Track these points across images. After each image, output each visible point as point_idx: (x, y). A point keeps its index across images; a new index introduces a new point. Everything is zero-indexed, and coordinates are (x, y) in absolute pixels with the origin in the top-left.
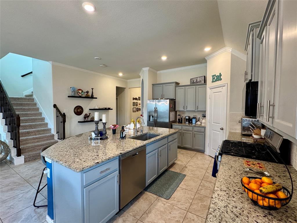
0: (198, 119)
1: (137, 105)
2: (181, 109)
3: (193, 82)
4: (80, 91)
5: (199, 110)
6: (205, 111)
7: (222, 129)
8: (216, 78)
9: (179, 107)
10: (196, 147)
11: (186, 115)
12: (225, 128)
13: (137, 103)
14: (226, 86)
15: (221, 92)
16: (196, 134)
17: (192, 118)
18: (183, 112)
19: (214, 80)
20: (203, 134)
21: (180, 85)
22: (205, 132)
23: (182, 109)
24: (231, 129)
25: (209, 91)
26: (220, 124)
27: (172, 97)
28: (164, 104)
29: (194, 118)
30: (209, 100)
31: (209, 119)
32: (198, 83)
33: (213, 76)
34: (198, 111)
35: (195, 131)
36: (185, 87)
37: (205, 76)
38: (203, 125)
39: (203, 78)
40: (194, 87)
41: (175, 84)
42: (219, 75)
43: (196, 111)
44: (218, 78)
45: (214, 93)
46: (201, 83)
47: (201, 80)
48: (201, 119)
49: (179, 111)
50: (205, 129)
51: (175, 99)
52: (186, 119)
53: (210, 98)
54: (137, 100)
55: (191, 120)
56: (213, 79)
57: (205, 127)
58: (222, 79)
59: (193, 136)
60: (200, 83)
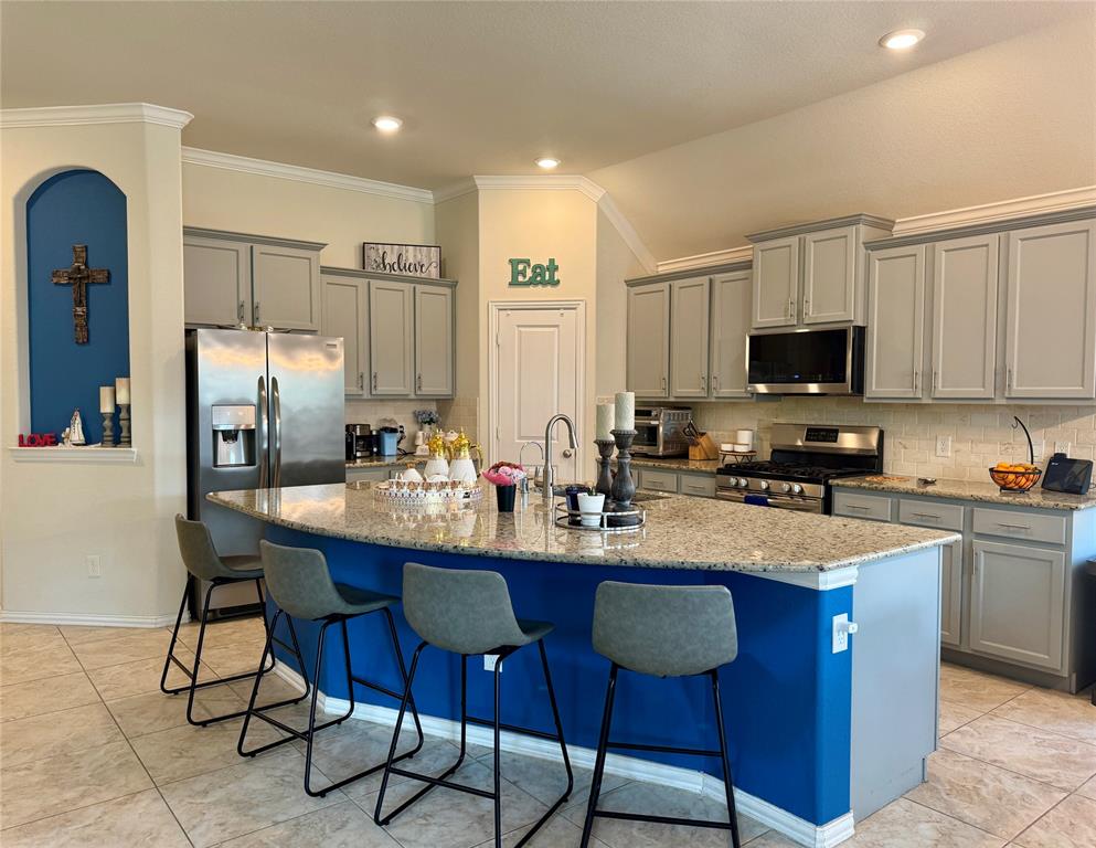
2: (350, 388)
3: (379, 260)
5: (424, 390)
8: (529, 273)
12: (577, 450)
14: (581, 308)
15: (557, 326)
17: (378, 432)
19: (521, 279)
23: (353, 389)
25: (492, 316)
29: (387, 430)
30: (496, 351)
31: (495, 425)
32: (410, 274)
33: (515, 262)
34: (422, 398)
37: (440, 249)
39: (435, 255)
40: (407, 287)
42: (546, 264)
43: (412, 396)
44: (540, 275)
46: (423, 275)
47: (425, 262)
53: (498, 345)
55: (378, 440)
56: (515, 273)
60: (418, 275)
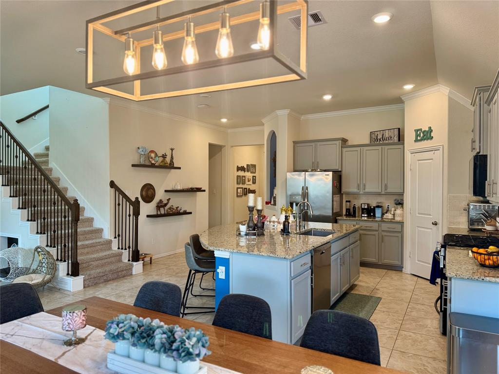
0: (386, 208)
1: (244, 183)
2: (353, 189)
3: (376, 138)
4: (153, 155)
5: (389, 190)
6: (402, 194)
7: (435, 224)
8: (422, 135)
9: (349, 187)
10: (387, 261)
11: (362, 202)
12: (440, 222)
13: (245, 177)
14: (441, 149)
15: (432, 159)
16: (385, 236)
17: (374, 207)
18: (356, 196)
19: (419, 138)
20: (399, 235)
21: (350, 143)
22: (402, 232)
23: (355, 190)
24: (450, 223)
25: (408, 157)
26: (430, 215)
27: (337, 167)
28: (321, 179)
29: (378, 207)
30: (410, 172)
31: (410, 207)
32: (387, 142)
33: (416, 131)
34: (387, 194)
35: (383, 231)
36: (362, 148)
37: (399, 129)
38: (398, 219)
39: (396, 132)
40: (380, 148)
41: (340, 141)
42: (427, 129)
43: (383, 193)
44: (425, 135)
45: (418, 160)
46: (392, 141)
47: (393, 136)
48: (393, 209)
49: (348, 194)
50: (402, 226)
51: (341, 171)
52: (363, 209)
53: (411, 170)
54: (245, 171)
55: (373, 210)
56: (417, 136)
57: (402, 223)
58: (433, 137)
59: (380, 241)
60: (390, 141)
